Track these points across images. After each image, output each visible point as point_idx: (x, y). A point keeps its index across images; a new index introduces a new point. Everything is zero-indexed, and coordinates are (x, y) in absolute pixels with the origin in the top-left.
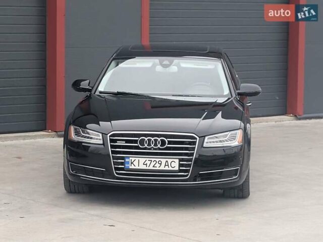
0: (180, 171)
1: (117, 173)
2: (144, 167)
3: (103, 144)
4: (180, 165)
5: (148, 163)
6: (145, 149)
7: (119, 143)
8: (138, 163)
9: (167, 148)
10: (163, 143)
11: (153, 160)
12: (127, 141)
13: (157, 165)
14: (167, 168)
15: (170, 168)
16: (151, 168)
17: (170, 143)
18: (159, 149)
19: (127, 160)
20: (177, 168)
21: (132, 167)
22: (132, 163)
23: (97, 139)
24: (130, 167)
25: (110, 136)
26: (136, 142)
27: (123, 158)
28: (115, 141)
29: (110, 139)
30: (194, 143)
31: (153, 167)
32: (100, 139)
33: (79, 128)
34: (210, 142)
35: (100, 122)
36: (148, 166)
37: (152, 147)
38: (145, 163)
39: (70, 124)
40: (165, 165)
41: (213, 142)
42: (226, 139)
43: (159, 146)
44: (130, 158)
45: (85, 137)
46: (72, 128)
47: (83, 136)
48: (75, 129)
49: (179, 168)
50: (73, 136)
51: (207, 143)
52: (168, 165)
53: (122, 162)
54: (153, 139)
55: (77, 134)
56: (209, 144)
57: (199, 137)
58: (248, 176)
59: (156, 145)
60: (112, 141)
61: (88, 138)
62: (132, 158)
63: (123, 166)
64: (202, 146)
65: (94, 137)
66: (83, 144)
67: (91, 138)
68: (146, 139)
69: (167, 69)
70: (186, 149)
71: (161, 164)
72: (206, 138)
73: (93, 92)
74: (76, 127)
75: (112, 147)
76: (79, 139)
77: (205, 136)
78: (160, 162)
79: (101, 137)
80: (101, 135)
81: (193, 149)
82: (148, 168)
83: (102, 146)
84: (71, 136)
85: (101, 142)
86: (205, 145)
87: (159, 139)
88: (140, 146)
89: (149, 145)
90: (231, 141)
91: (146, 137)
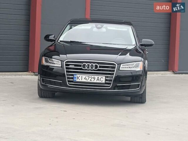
0: (106, 83)
1: (69, 84)
2: (85, 81)
3: (62, 67)
4: (106, 80)
5: (87, 78)
6: (86, 70)
7: (70, 66)
8: (81, 78)
9: (99, 70)
10: (96, 67)
11: (90, 76)
12: (75, 65)
13: (93, 79)
14: (98, 81)
15: (100, 82)
16: (89, 81)
17: (100, 67)
18: (94, 70)
19: (75, 76)
20: (104, 82)
21: (78, 80)
22: (78, 78)
23: (58, 64)
24: (77, 80)
25: (65, 62)
26: (80, 66)
27: (73, 75)
28: (68, 65)
29: (66, 64)
30: (114, 68)
31: (90, 80)
32: (60, 64)
33: (47, 58)
34: (124, 68)
35: (60, 55)
36: (87, 80)
37: (90, 69)
38: (85, 78)
39: (42, 56)
40: (97, 80)
41: (126, 68)
42: (133, 66)
43: (94, 68)
44: (77, 75)
45: (51, 63)
46: (44, 58)
47: (50, 63)
48: (45, 59)
49: (105, 81)
50: (44, 63)
51: (122, 68)
52: (99, 80)
53: (72, 78)
54: (90, 64)
55: (46, 61)
56: (123, 68)
57: (117, 64)
58: (145, 90)
59: (92, 68)
60: (66, 65)
61: (53, 63)
62: (78, 75)
63: (73, 80)
64: (119, 70)
65: (56, 63)
66: (50, 67)
67: (54, 64)
68: (87, 64)
69: (100, 29)
70: (110, 71)
71: (95, 79)
72: (122, 65)
73: (56, 41)
74: (46, 57)
75: (67, 68)
76: (48, 64)
77: (121, 64)
78: (94, 78)
79: (60, 63)
80: (60, 62)
81: (114, 71)
82: (87, 81)
83: (61, 68)
84: (43, 62)
85: (60, 66)
86: (121, 69)
87: (94, 65)
88: (83, 68)
89: (88, 68)
90: (136, 67)
91: (87, 63)
